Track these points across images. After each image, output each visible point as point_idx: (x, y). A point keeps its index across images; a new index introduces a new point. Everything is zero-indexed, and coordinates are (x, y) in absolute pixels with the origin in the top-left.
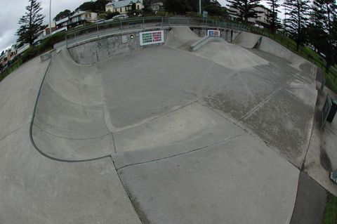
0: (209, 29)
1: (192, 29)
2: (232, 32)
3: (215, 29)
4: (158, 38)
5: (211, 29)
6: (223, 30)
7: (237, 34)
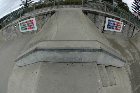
0: (109, 16)
1: (86, 13)
2: (134, 28)
3: (118, 19)
4: (31, 25)
5: (112, 17)
6: (127, 23)
7: (137, 31)
